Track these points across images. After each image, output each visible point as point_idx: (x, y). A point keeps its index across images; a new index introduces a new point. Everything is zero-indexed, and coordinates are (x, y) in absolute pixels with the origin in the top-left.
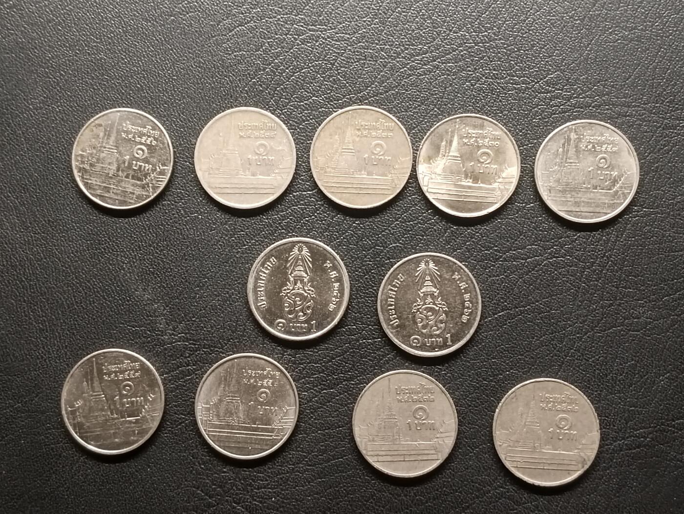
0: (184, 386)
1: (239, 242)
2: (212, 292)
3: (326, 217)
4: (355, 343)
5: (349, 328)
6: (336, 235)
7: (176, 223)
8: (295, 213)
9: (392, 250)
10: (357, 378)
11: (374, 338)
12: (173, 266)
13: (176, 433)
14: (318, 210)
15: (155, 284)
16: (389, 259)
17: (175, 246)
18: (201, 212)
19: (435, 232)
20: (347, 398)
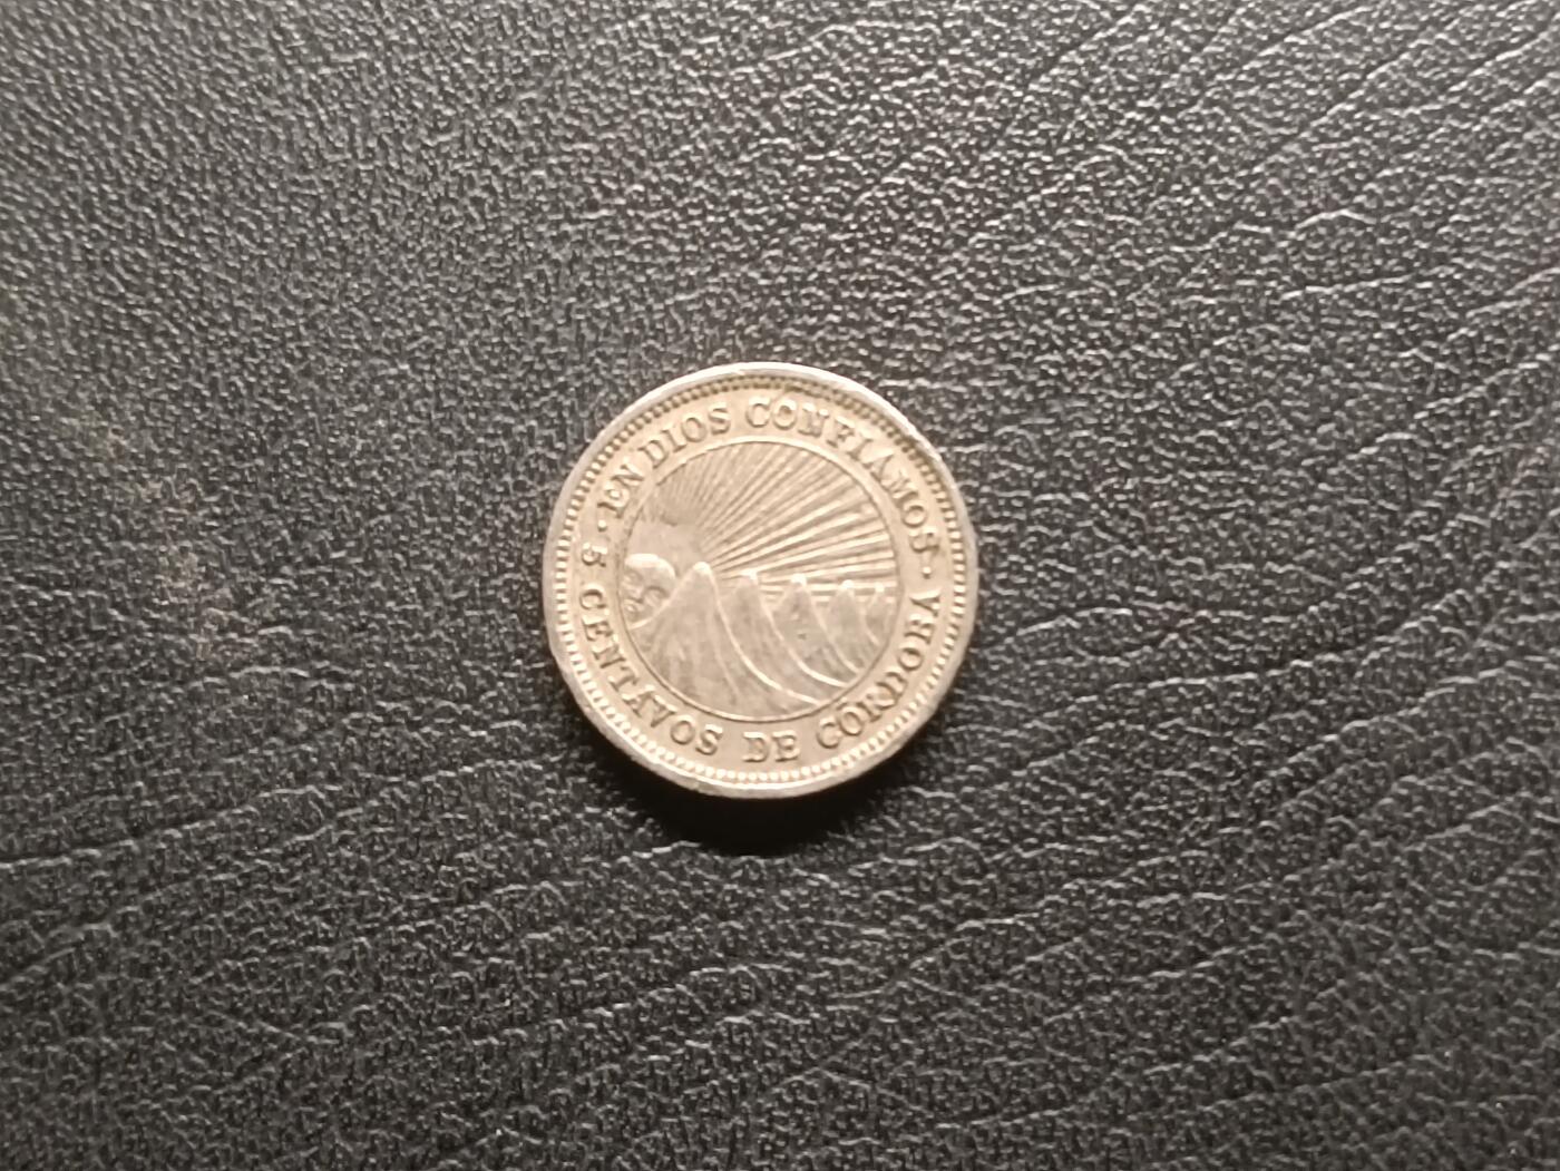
0: (280, 879)
1: (567, 192)
2: (430, 428)
3: (990, 74)
4: (1127, 692)
5: (1099, 618)
6: (1039, 164)
7: (267, 92)
8: (844, 54)
9: (1319, 237)
10: (1133, 863)
11: (1224, 669)
12: (244, 296)
13: (230, 1111)
14: (955, 43)
15: (155, 383)
16: (1301, 281)
17: (256, 205)
18: (389, 45)
19: (1533, 156)
20: (1087, 959)
